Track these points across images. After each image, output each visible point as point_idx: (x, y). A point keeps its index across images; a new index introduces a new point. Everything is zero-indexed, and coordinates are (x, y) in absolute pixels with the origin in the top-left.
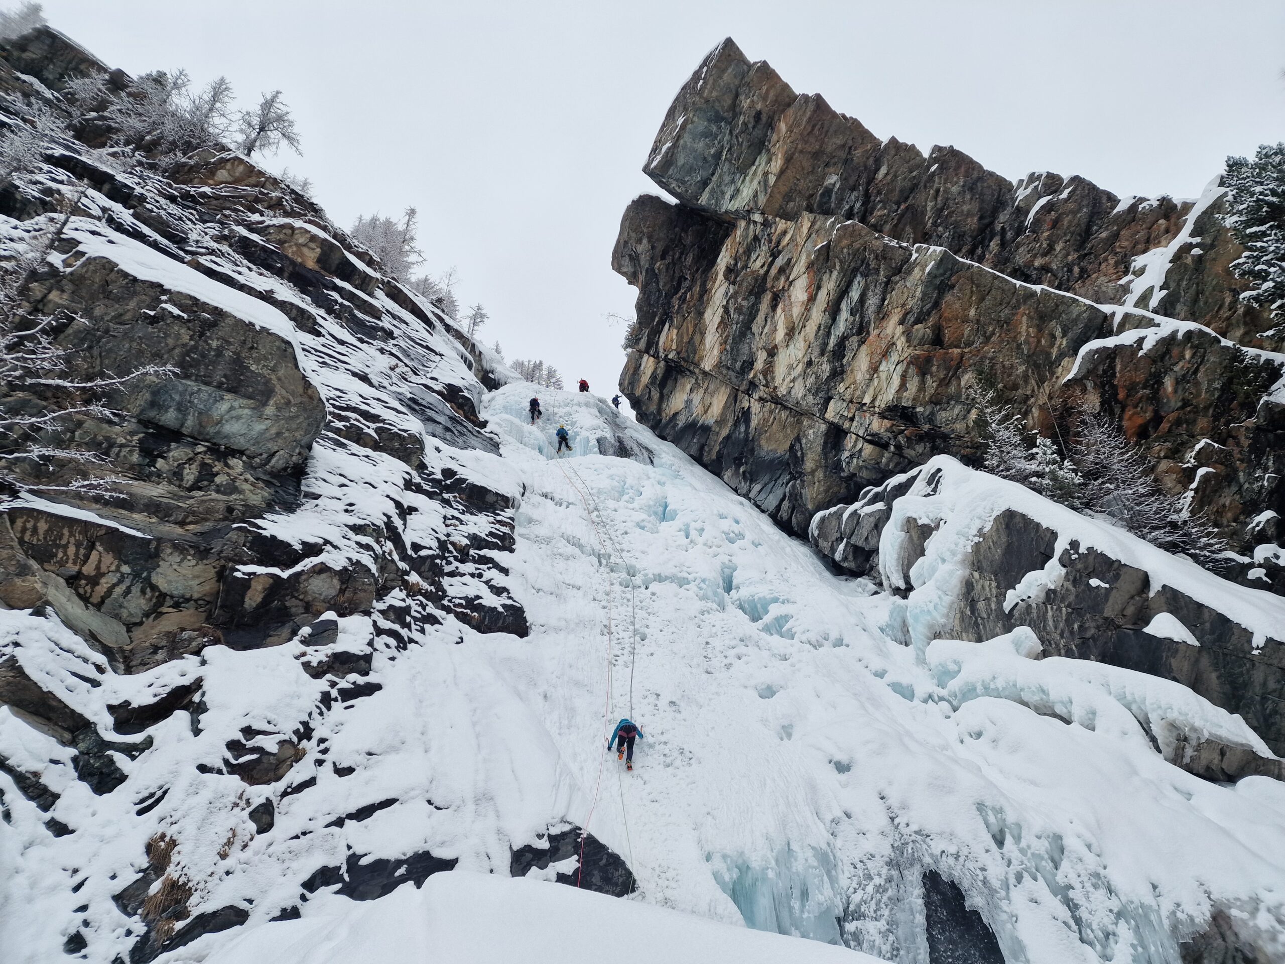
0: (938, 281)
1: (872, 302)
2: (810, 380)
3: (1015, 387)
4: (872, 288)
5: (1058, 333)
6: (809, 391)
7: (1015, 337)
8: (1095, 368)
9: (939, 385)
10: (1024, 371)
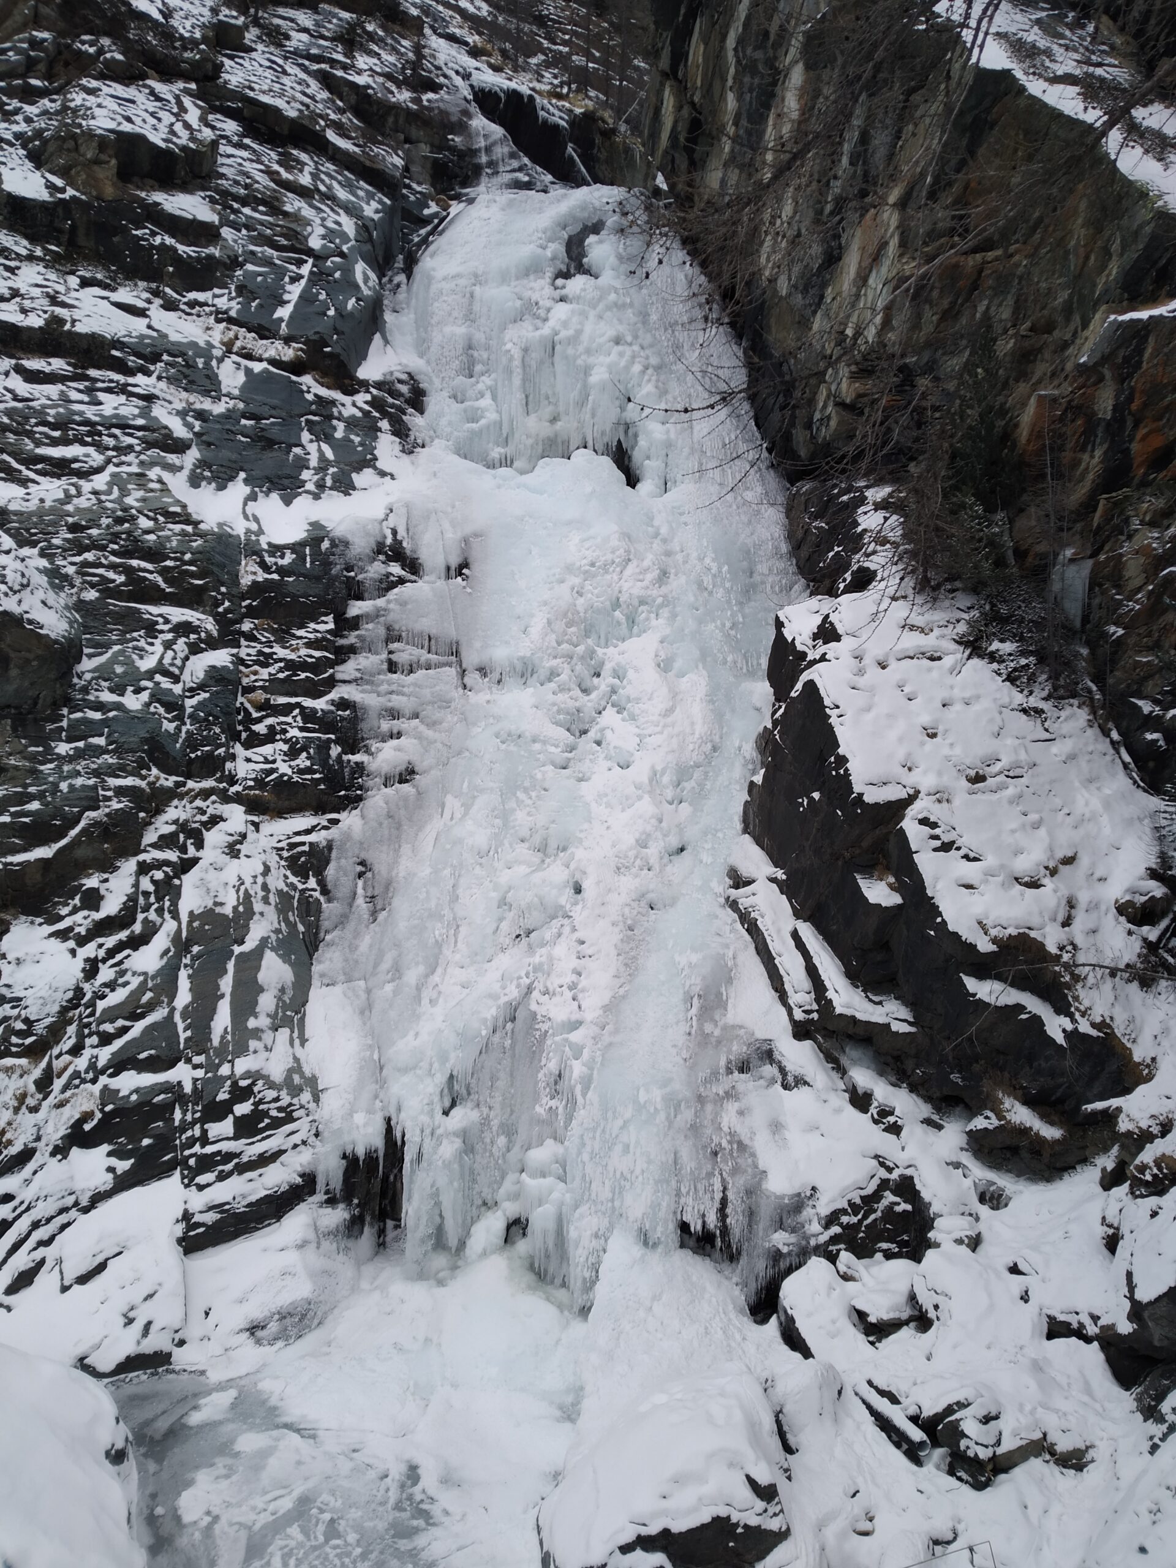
0: (969, 119)
1: (880, 140)
2: (796, 269)
3: (1049, 328)
4: (881, 116)
5: (1116, 247)
6: (795, 287)
7: (1063, 238)
8: (1113, 353)
9: (942, 319)
10: (1065, 302)
